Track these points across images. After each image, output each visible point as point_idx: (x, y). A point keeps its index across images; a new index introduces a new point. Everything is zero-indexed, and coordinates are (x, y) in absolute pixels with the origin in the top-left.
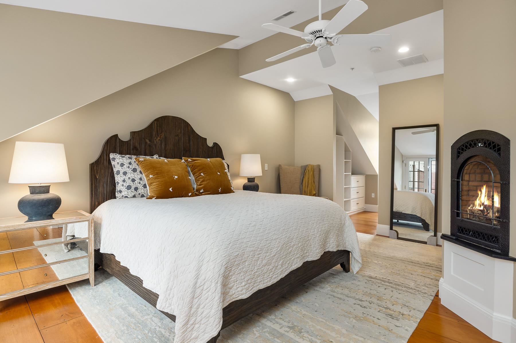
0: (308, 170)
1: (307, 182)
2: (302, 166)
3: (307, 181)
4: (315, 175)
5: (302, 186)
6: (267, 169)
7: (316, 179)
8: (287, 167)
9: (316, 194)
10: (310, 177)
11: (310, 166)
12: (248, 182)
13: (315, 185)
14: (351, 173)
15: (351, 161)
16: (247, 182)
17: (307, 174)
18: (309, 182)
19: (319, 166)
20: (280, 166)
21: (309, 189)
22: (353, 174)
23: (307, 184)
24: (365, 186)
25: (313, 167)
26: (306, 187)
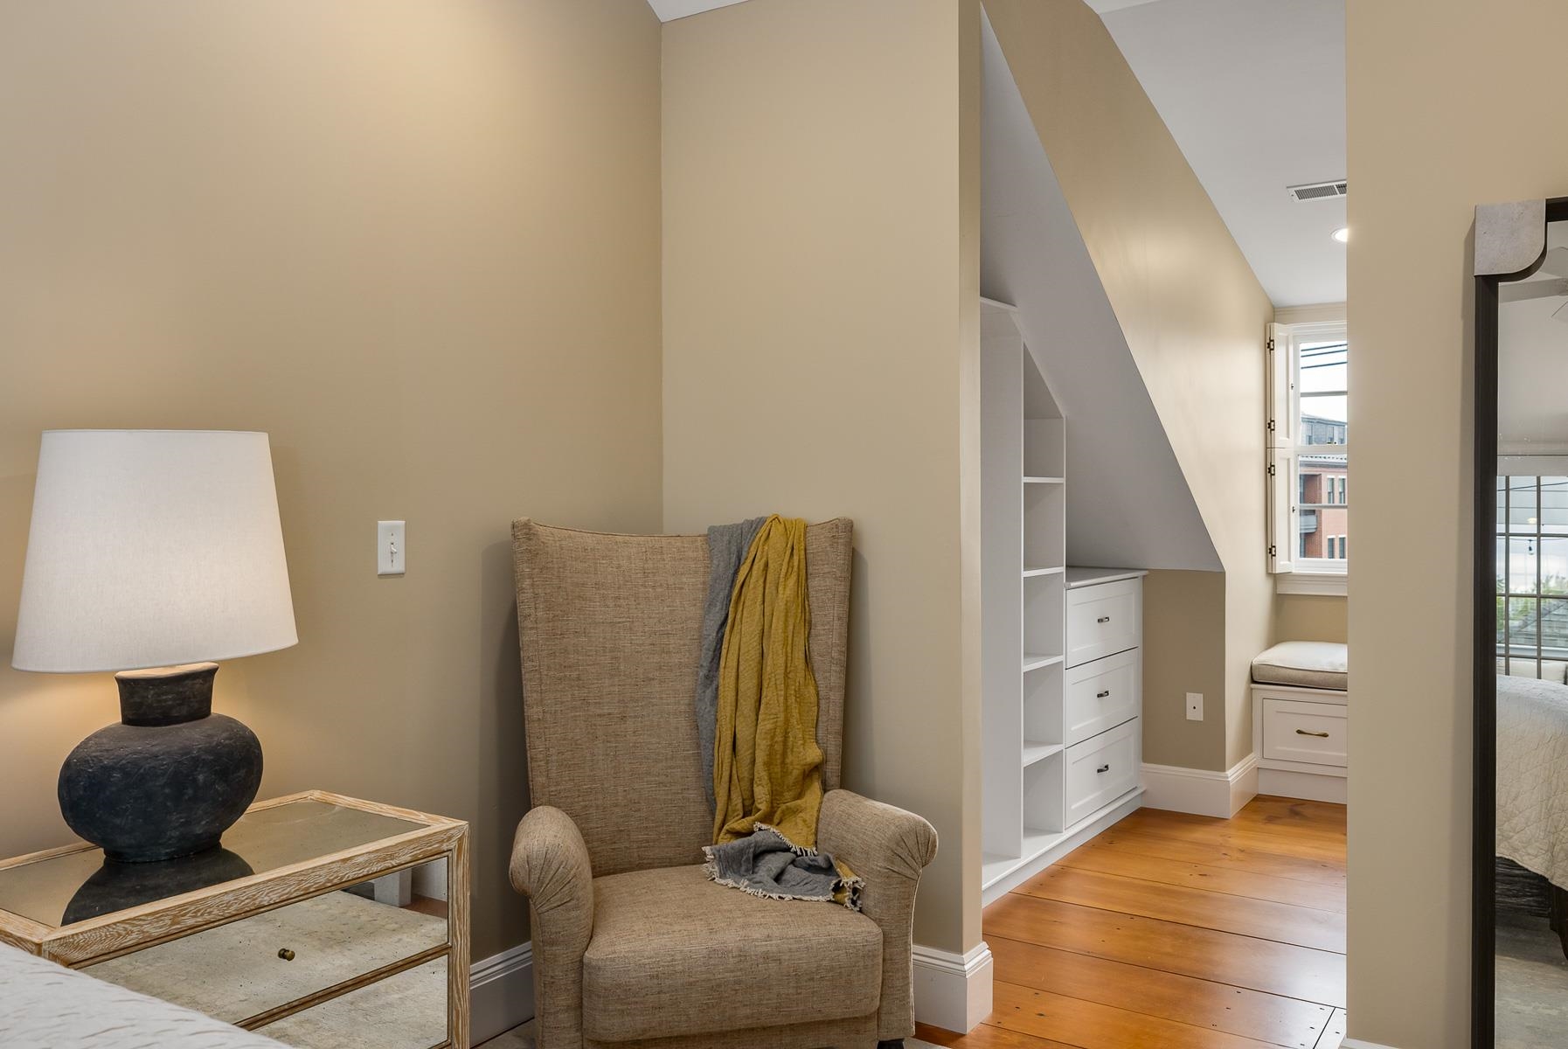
0: (759, 565)
1: (754, 664)
2: (712, 529)
3: (755, 654)
4: (814, 606)
5: (716, 697)
6: (399, 566)
7: (828, 637)
8: (590, 540)
9: (824, 762)
10: (777, 625)
11: (777, 531)
12: (127, 720)
13: (817, 687)
14: (1063, 569)
15: (1063, 480)
16: (117, 718)
17: (752, 594)
18: (768, 669)
19: (847, 537)
20: (523, 532)
21: (765, 725)
22: (1079, 566)
23: (748, 684)
24: (1141, 647)
25: (799, 537)
26: (747, 706)
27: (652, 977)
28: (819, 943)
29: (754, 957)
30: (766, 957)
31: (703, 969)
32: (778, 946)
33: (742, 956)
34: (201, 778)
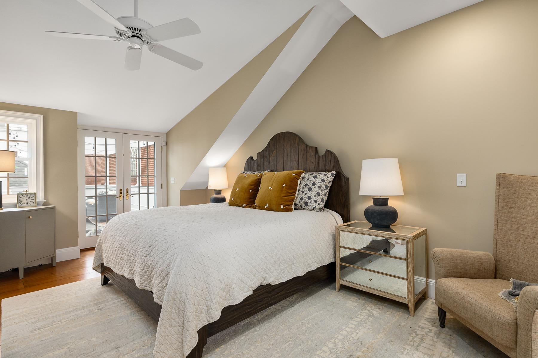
6: (464, 184)
12: (374, 205)
27: (443, 290)
28: (484, 308)
29: (465, 300)
30: (469, 302)
31: (454, 295)
32: (473, 301)
33: (463, 298)
34: (375, 214)
